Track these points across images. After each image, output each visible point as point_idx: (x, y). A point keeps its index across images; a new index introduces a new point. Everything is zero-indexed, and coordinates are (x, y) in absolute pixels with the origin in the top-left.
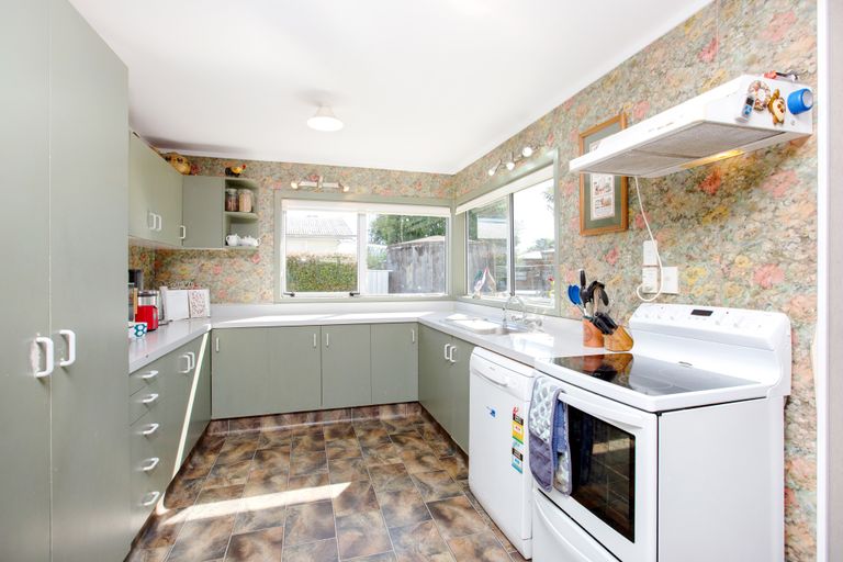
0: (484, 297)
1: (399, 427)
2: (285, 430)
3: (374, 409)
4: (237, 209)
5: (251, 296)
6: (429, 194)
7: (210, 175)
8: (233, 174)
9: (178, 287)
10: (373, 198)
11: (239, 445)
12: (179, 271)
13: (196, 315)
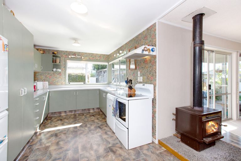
0: (115, 84)
1: (94, 113)
2: (67, 115)
3: (89, 110)
4: (56, 63)
5: (59, 83)
6: (103, 59)
7: (48, 54)
8: (54, 54)
9: (40, 81)
10: (89, 60)
11: (56, 118)
12: (40, 77)
13: (45, 88)
